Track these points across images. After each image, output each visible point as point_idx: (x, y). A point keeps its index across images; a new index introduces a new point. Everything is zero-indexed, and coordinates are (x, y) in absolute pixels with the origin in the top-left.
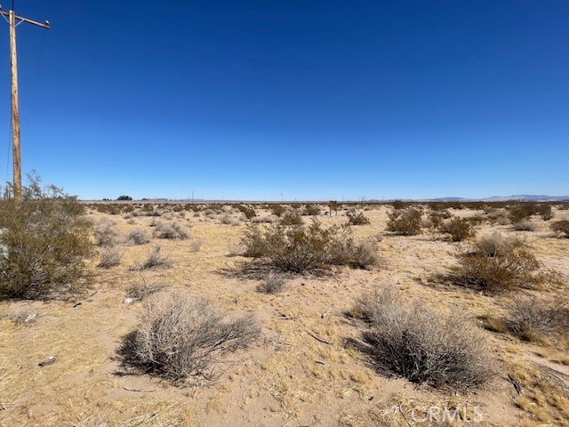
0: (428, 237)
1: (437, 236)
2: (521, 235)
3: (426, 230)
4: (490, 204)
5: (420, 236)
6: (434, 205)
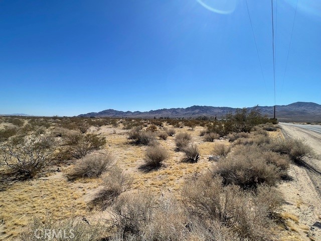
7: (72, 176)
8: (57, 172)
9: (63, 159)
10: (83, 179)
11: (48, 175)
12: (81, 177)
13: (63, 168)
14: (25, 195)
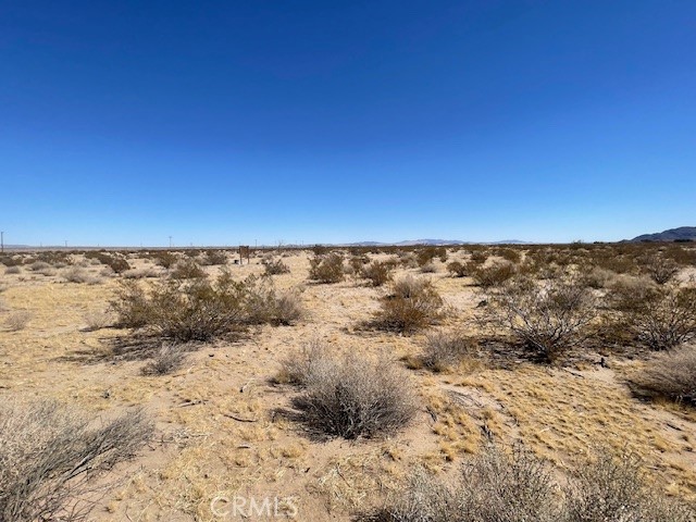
0: (350, 284)
1: (359, 282)
2: (428, 277)
3: (348, 276)
4: (401, 248)
5: (343, 284)
6: (354, 250)
7: (642, 388)
8: (599, 367)
9: (611, 341)
10: (677, 406)
11: (580, 366)
12: (672, 400)
13: (612, 360)
14: (542, 391)
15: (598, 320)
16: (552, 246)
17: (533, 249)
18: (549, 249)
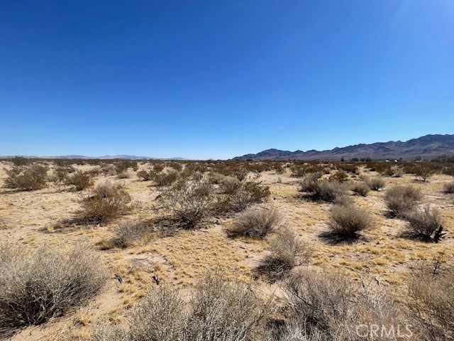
0: (54, 190)
1: (62, 188)
3: (52, 183)
4: (104, 161)
5: (46, 190)
7: (232, 232)
8: (216, 225)
9: (222, 210)
10: (244, 238)
11: (207, 226)
12: (242, 235)
13: (221, 220)
14: (189, 245)
15: (216, 201)
16: (199, 161)
17: (189, 163)
18: (197, 163)
